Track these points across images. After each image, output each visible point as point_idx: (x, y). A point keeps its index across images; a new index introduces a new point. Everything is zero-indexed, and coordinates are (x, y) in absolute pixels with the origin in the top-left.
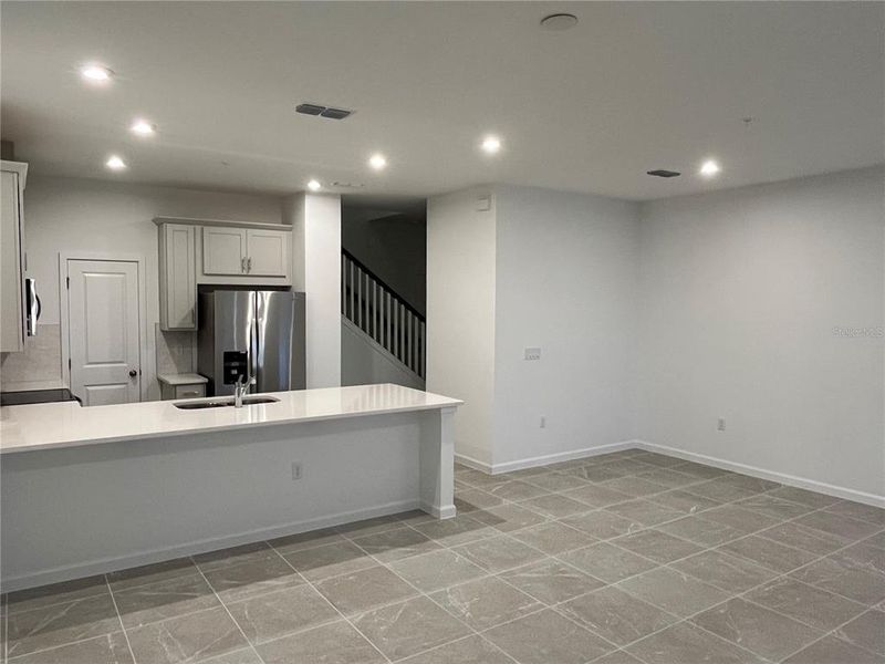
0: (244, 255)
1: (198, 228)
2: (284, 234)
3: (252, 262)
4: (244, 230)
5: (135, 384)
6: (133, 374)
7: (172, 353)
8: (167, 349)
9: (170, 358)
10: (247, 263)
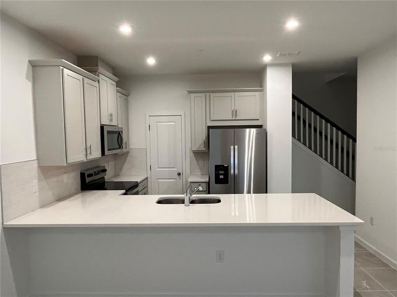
0: (233, 108)
1: (208, 94)
2: (257, 93)
3: (238, 111)
4: (233, 93)
5: (180, 179)
6: (179, 174)
7: (198, 163)
8: (195, 161)
9: (197, 167)
10: (235, 113)
